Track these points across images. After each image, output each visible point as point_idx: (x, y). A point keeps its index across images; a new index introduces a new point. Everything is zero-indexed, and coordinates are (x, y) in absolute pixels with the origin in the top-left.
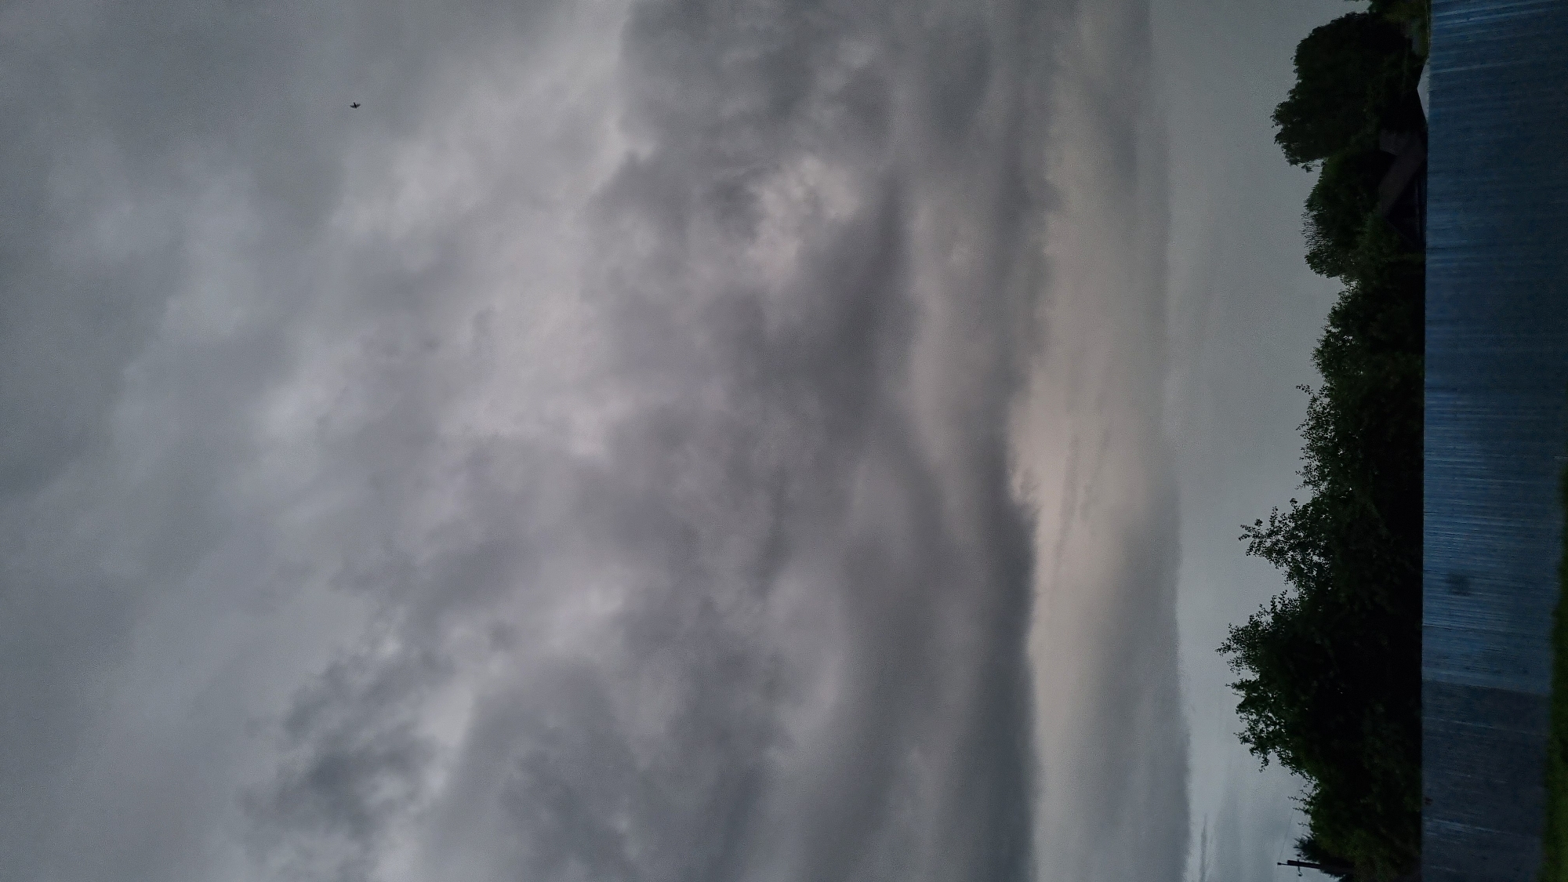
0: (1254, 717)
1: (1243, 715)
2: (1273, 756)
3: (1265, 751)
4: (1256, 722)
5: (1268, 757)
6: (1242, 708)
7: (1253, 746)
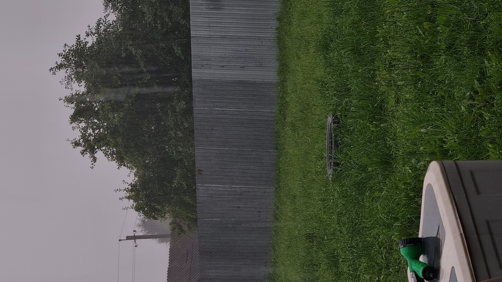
0: (83, 125)
1: (74, 125)
2: (99, 154)
3: (93, 151)
4: (85, 129)
5: (96, 155)
6: (74, 118)
7: (83, 149)
